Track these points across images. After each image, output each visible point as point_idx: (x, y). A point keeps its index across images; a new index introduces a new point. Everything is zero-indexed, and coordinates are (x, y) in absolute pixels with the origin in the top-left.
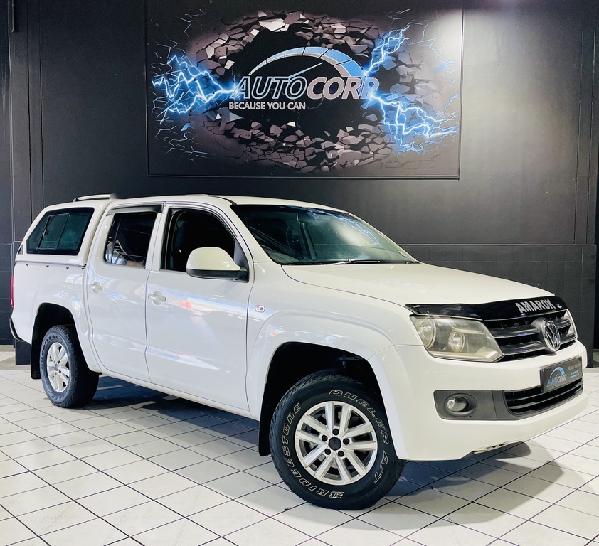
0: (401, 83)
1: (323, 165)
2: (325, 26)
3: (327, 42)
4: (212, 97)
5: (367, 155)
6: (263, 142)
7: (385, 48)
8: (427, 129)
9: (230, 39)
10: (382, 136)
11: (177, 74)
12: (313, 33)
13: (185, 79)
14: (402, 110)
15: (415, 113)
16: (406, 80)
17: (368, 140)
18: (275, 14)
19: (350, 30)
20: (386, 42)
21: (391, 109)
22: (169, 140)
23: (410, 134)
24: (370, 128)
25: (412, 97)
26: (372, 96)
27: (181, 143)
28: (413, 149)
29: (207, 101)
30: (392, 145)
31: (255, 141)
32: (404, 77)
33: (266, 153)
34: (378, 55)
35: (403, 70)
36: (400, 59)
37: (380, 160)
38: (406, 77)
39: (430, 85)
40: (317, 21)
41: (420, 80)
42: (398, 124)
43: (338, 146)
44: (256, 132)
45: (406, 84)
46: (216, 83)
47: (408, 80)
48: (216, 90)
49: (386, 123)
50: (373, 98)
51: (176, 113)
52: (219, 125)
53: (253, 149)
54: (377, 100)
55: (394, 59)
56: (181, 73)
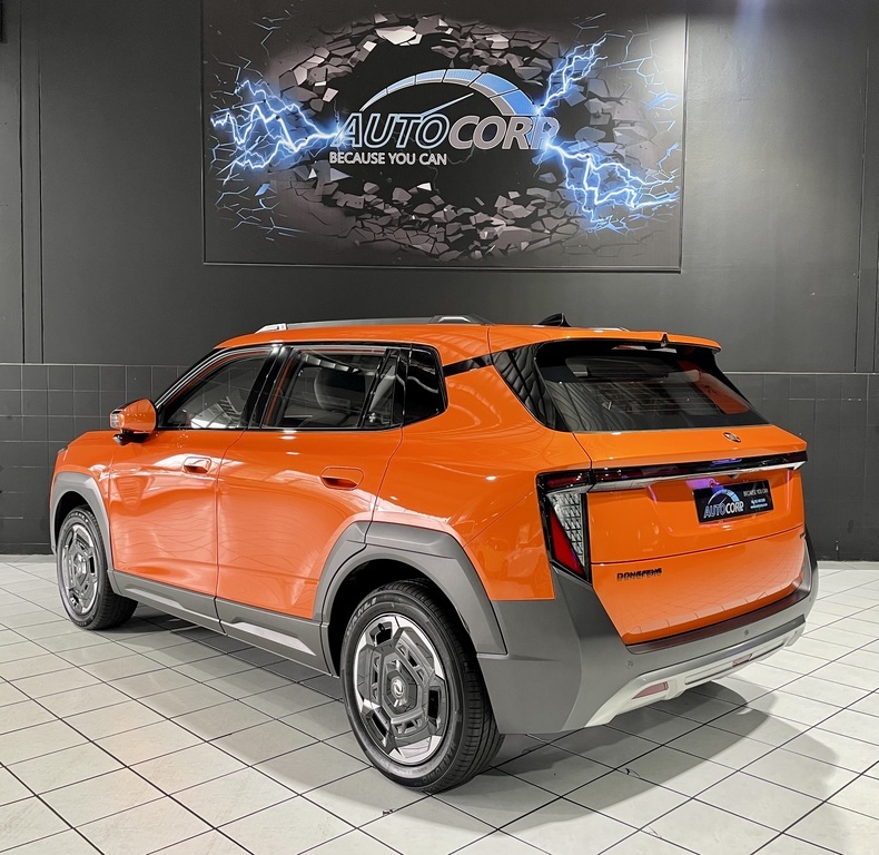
0: (593, 126)
1: (474, 250)
2: (477, 37)
3: (479, 62)
4: (304, 144)
5: (540, 235)
6: (382, 214)
7: (568, 72)
8: (631, 196)
9: (331, 56)
10: (563, 206)
11: (249, 108)
12: (458, 48)
13: (262, 116)
14: (593, 167)
15: (613, 172)
16: (599, 122)
17: (542, 212)
18: (400, 18)
19: (514, 43)
20: (570, 63)
21: (577, 165)
22: (237, 209)
23: (605, 203)
24: (545, 193)
25: (608, 147)
26: (548, 145)
27: (256, 214)
28: (610, 226)
29: (296, 150)
30: (578, 220)
31: (369, 212)
32: (597, 116)
33: (386, 230)
34: (557, 83)
35: (595, 105)
36: (591, 89)
37: (560, 242)
38: (599, 117)
39: (636, 129)
40: (465, 30)
41: (622, 122)
42: (587, 188)
43: (496, 221)
44: (370, 198)
45: (600, 127)
46: (309, 123)
47: (603, 121)
48: (310, 134)
49: (569, 186)
50: (549, 149)
51: (248, 168)
52: (314, 187)
53: (366, 224)
54: (554, 151)
55: (582, 89)
56: (256, 107)
